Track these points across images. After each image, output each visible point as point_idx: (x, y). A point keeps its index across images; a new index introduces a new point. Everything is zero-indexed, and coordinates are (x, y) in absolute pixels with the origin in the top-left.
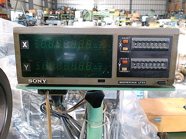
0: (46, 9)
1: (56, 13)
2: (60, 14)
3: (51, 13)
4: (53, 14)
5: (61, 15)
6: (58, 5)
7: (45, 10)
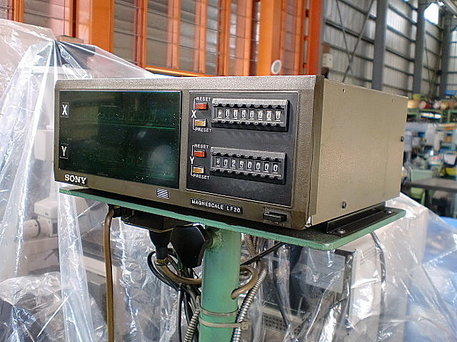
0: (416, 96)
1: (436, 105)
2: (448, 108)
3: (423, 105)
4: (426, 107)
5: (449, 112)
6: (449, 88)
7: (412, 99)
